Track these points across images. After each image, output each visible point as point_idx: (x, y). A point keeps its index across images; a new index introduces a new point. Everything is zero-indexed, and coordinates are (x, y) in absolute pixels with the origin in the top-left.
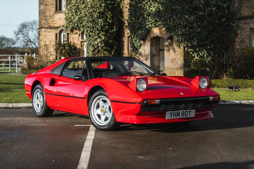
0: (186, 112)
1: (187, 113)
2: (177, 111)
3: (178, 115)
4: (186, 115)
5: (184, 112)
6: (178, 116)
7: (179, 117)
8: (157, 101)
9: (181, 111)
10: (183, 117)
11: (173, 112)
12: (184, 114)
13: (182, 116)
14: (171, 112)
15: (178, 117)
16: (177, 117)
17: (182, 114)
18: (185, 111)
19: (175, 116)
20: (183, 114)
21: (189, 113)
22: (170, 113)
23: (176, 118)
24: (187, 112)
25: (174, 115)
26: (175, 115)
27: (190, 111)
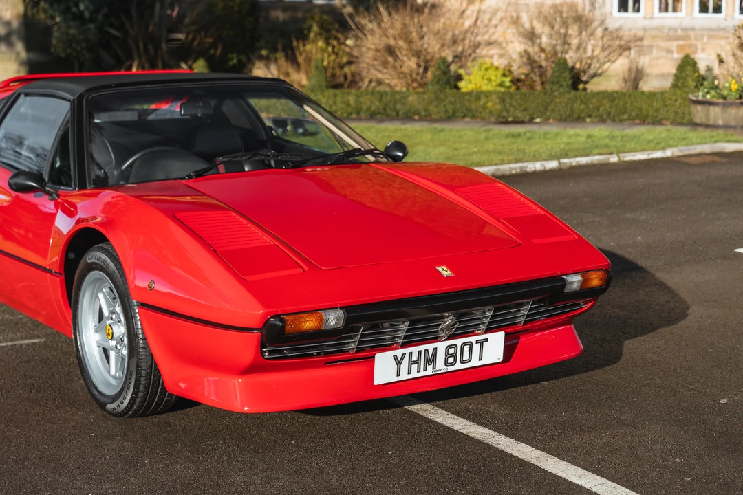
0: (463, 345)
1: (470, 350)
2: (423, 348)
3: (431, 359)
4: (466, 357)
5: (455, 346)
6: (430, 368)
7: (434, 368)
8: (333, 319)
9: (441, 346)
10: (450, 369)
11: (407, 350)
12: (454, 355)
13: (447, 364)
14: (399, 353)
15: (430, 371)
16: (425, 369)
17: (447, 356)
18: (459, 342)
19: (414, 367)
20: (451, 356)
21: (476, 347)
22: (395, 357)
23: (422, 374)
24: (470, 344)
25: (411, 363)
26: (418, 362)
27: (481, 342)
